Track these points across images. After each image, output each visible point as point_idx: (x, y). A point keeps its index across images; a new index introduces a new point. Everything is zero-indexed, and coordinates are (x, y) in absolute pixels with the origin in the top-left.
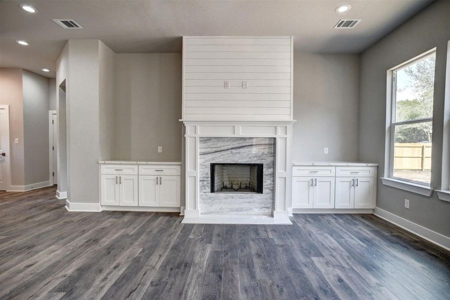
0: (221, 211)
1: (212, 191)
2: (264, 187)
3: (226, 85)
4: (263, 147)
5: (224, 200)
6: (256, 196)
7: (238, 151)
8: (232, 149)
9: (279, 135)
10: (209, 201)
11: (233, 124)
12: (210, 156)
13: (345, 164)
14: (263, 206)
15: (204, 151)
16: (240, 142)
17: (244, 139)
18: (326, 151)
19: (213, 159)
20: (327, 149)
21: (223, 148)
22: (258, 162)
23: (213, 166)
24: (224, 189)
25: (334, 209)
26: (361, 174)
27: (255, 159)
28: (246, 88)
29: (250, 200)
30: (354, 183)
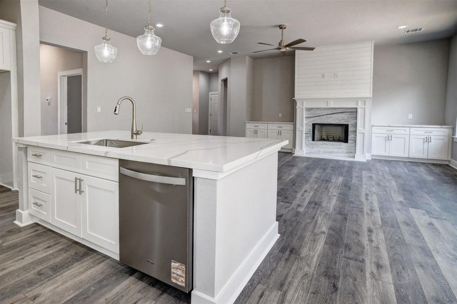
0: (319, 152)
1: (313, 140)
2: (349, 139)
3: (323, 76)
4: (348, 114)
5: (321, 146)
6: (343, 145)
7: (331, 116)
8: (327, 115)
9: (360, 106)
10: (311, 146)
11: (327, 100)
12: (312, 119)
13: (419, 126)
14: (348, 151)
15: (308, 116)
16: (332, 110)
17: (335, 109)
18: (410, 116)
19: (314, 121)
20: (411, 115)
21: (321, 114)
22: (345, 123)
23: (314, 125)
24: (322, 139)
25: (408, 158)
26: (434, 133)
27: (343, 121)
28: (337, 77)
29: (338, 147)
30: (428, 140)
